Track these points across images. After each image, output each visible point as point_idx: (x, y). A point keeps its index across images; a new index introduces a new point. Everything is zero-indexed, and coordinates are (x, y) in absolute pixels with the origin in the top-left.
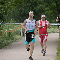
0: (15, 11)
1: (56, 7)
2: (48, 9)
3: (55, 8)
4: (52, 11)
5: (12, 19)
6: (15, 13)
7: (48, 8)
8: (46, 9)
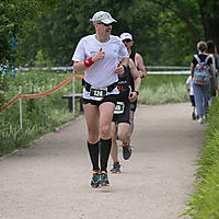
0: (52, 24)
1: (198, 8)
2: (168, 17)
3: (193, 12)
4: (183, 25)
5: (39, 53)
6: (52, 32)
7: (170, 14)
8: (162, 15)
